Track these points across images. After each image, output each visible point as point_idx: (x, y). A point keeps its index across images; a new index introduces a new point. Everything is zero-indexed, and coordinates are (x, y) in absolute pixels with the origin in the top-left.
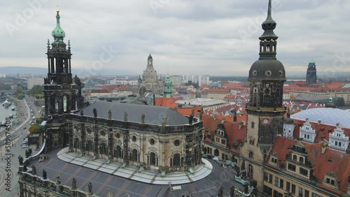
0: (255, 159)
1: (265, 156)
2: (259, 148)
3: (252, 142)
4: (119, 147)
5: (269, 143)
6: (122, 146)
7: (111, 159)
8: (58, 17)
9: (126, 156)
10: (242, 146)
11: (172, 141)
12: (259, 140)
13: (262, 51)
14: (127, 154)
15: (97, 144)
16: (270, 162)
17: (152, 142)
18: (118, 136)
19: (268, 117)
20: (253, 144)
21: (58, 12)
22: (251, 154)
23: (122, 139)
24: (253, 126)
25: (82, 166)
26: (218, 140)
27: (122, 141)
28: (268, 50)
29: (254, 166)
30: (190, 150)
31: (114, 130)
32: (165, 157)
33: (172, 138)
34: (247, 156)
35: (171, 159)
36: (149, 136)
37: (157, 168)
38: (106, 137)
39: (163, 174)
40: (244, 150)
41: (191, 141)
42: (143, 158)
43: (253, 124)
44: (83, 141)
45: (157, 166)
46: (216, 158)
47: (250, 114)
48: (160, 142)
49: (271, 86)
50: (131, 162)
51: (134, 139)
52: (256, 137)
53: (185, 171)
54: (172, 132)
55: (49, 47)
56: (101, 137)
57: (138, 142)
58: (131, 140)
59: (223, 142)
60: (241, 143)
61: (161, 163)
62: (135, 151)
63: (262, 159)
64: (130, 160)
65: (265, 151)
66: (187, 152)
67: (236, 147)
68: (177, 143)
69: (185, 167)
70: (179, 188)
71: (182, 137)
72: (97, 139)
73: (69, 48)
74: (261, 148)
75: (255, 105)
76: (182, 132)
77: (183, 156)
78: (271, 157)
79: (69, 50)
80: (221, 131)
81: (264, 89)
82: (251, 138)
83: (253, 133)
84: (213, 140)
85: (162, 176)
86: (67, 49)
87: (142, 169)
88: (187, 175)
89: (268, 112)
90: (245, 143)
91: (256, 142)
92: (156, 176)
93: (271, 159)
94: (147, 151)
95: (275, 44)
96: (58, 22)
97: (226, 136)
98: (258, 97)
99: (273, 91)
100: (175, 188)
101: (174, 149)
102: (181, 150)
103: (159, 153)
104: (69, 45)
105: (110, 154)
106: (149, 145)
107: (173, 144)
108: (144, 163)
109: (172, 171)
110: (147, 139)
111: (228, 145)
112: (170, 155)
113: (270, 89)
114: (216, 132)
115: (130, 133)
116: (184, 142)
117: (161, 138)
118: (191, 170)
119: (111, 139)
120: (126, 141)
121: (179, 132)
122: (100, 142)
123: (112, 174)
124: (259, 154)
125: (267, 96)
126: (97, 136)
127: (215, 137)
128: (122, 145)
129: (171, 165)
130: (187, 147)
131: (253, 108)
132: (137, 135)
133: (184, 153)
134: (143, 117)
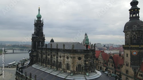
0: (129, 74)
1: (135, 73)
2: (131, 68)
3: (127, 65)
4: (54, 61)
5: (138, 66)
7: (51, 67)
8: (39, 10)
10: (122, 67)
11: (77, 57)
12: (131, 64)
13: (131, 16)
14: (57, 64)
15: (46, 60)
16: (138, 76)
17: (68, 58)
18: (54, 56)
19: (136, 51)
20: (128, 66)
21: (39, 8)
22: (127, 71)
23: (55, 57)
24: (127, 56)
25: (39, 70)
26: (110, 65)
27: (56, 58)
28: (134, 16)
29: (129, 78)
30: (87, 63)
31: (53, 53)
32: (73, 66)
33: (77, 56)
34: (125, 73)
35: (76, 67)
37: (70, 72)
39: (72, 74)
40: (123, 69)
41: (88, 58)
42: (64, 66)
43: (127, 54)
44: (42, 59)
45: (70, 70)
46: (106, 72)
47: (125, 49)
48: (71, 57)
49: (136, 34)
50: (59, 69)
52: (129, 62)
53: (84, 74)
54: (77, 53)
55: (35, 22)
56: (48, 57)
57: (62, 58)
58: (59, 58)
59: (112, 66)
60: (122, 66)
61: (71, 69)
62: (61, 63)
63: (133, 74)
64: (59, 67)
65: (135, 70)
66: (85, 64)
67: (119, 68)
68: (80, 59)
69: (84, 72)
71: (82, 56)
73: (43, 22)
74: (133, 68)
75: (128, 44)
76: (82, 53)
77: (83, 66)
78: (139, 73)
79: (43, 23)
80: (111, 60)
81: (133, 36)
82: (127, 63)
83: (128, 60)
84: (108, 65)
85: (71, 76)
86: (42, 22)
87: (62, 72)
88: (85, 76)
89: (136, 48)
90: (124, 66)
91: (129, 65)
92: (68, 75)
93: (139, 74)
94: (66, 63)
95: (138, 12)
96: (39, 12)
97: (114, 62)
98: (129, 40)
99: (138, 36)
101: (78, 62)
102: (82, 62)
103: (70, 64)
104: (43, 21)
105: (51, 64)
106: (66, 59)
107: (77, 59)
108: (64, 69)
109: (77, 74)
110: (66, 56)
111: (115, 67)
112: (76, 65)
113: (136, 35)
114: (109, 60)
115: (59, 54)
116: (83, 58)
117: (71, 55)
118: (87, 74)
119: (51, 57)
120: (57, 58)
121: (80, 53)
122: (47, 59)
123: (49, 74)
124: (131, 72)
125: (135, 39)
126: (46, 56)
127: (108, 63)
128: (56, 60)
129: (76, 70)
130: (85, 61)
131: (127, 46)
132: (62, 54)
133: (83, 64)
134: (64, 45)
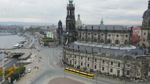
2: (147, 42)
4: (102, 39)
6: (104, 39)
9: (106, 42)
10: (139, 42)
11: (125, 35)
12: (147, 39)
15: (92, 39)
17: (117, 36)
18: (102, 35)
20: (145, 41)
22: (143, 44)
23: (104, 36)
25: (88, 46)
31: (101, 33)
35: (124, 42)
36: (116, 34)
37: (119, 45)
38: (97, 36)
39: (122, 47)
41: (131, 36)
42: (113, 42)
43: (145, 33)
44: (86, 38)
48: (121, 36)
50: (107, 44)
51: (110, 36)
53: (129, 46)
54: (126, 32)
56: (95, 36)
57: (111, 37)
58: (108, 36)
62: (109, 40)
66: (129, 39)
68: (127, 36)
70: (130, 50)
72: (92, 37)
76: (129, 32)
82: (144, 39)
83: (145, 37)
87: (113, 46)
90: (141, 41)
92: (119, 47)
94: (115, 39)
98: (148, 23)
100: (128, 51)
101: (125, 38)
102: (127, 39)
103: (120, 40)
105: (98, 42)
107: (125, 37)
108: (113, 44)
112: (124, 40)
115: (108, 34)
116: (129, 36)
117: (121, 34)
118: (131, 46)
119: (99, 36)
120: (106, 36)
122: (94, 38)
124: (147, 44)
129: (124, 44)
130: (130, 38)
131: (143, 27)
132: (111, 34)
133: (128, 40)
134: (114, 28)
